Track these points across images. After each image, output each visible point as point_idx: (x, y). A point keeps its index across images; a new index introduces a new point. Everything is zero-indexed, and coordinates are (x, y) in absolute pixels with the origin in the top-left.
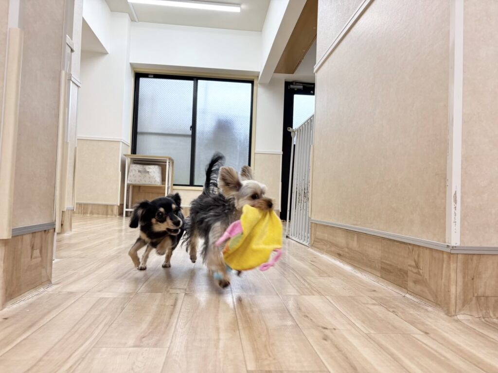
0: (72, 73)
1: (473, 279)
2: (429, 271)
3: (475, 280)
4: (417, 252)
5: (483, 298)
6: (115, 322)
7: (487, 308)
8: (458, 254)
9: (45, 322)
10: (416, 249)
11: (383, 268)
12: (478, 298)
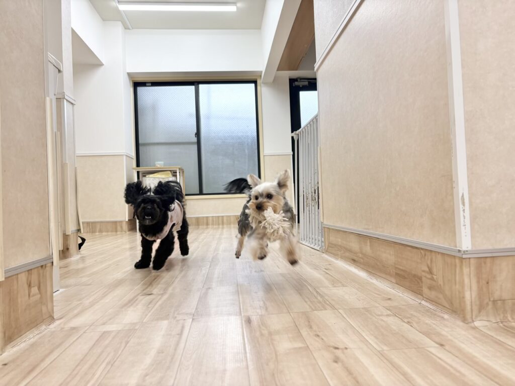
0: (65, 91)
1: (488, 283)
2: (443, 277)
3: (490, 284)
4: (430, 258)
5: (499, 302)
6: (119, 359)
7: (505, 311)
8: (470, 258)
9: (46, 365)
10: (427, 253)
11: (397, 274)
12: (494, 302)
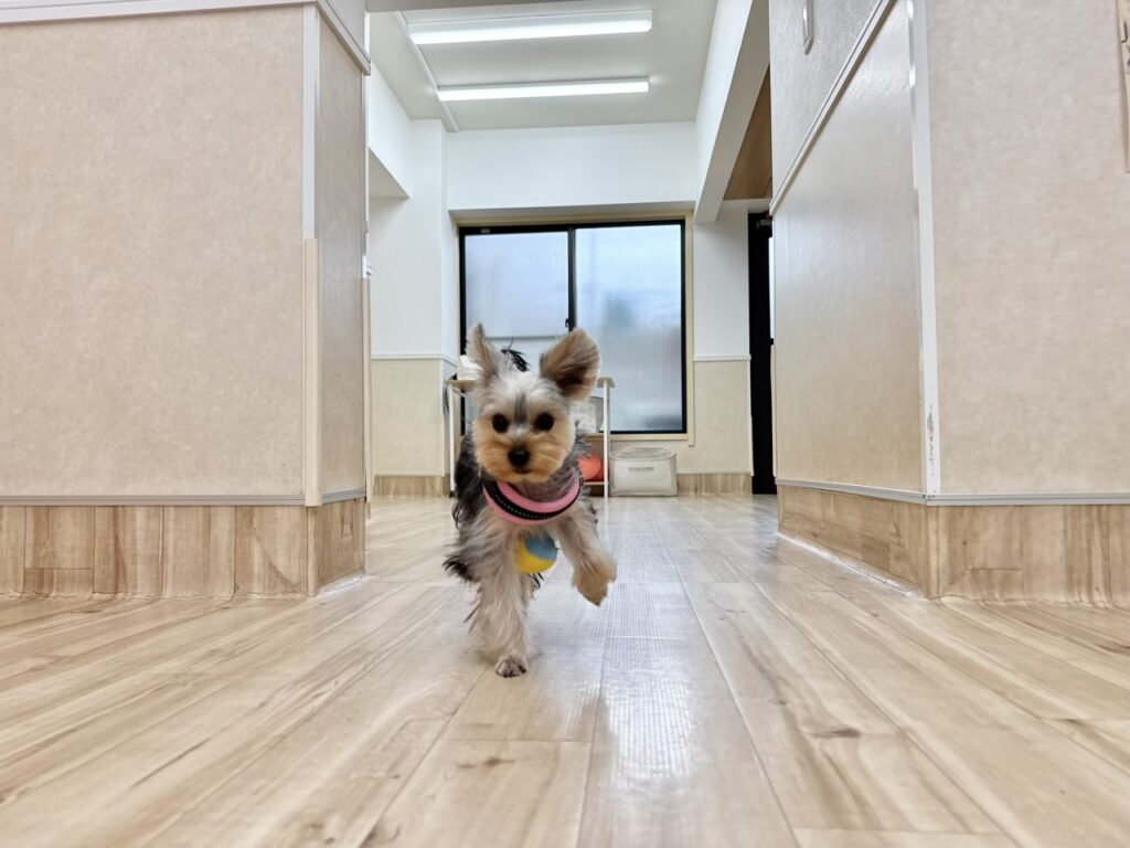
1: (965, 543)
2: (910, 538)
3: (968, 544)
4: (897, 511)
5: (982, 572)
7: (991, 586)
8: (938, 507)
9: (369, 607)
10: (895, 506)
11: (864, 546)
12: (974, 571)
